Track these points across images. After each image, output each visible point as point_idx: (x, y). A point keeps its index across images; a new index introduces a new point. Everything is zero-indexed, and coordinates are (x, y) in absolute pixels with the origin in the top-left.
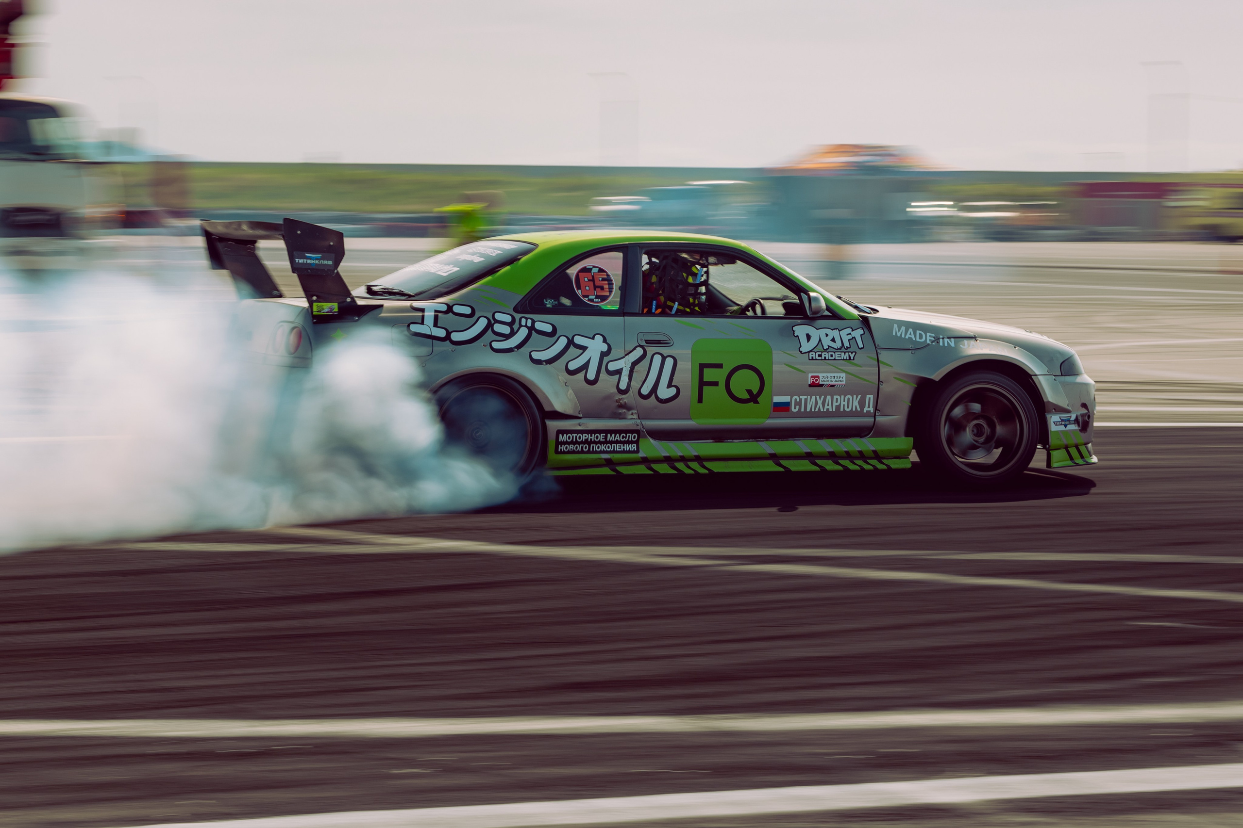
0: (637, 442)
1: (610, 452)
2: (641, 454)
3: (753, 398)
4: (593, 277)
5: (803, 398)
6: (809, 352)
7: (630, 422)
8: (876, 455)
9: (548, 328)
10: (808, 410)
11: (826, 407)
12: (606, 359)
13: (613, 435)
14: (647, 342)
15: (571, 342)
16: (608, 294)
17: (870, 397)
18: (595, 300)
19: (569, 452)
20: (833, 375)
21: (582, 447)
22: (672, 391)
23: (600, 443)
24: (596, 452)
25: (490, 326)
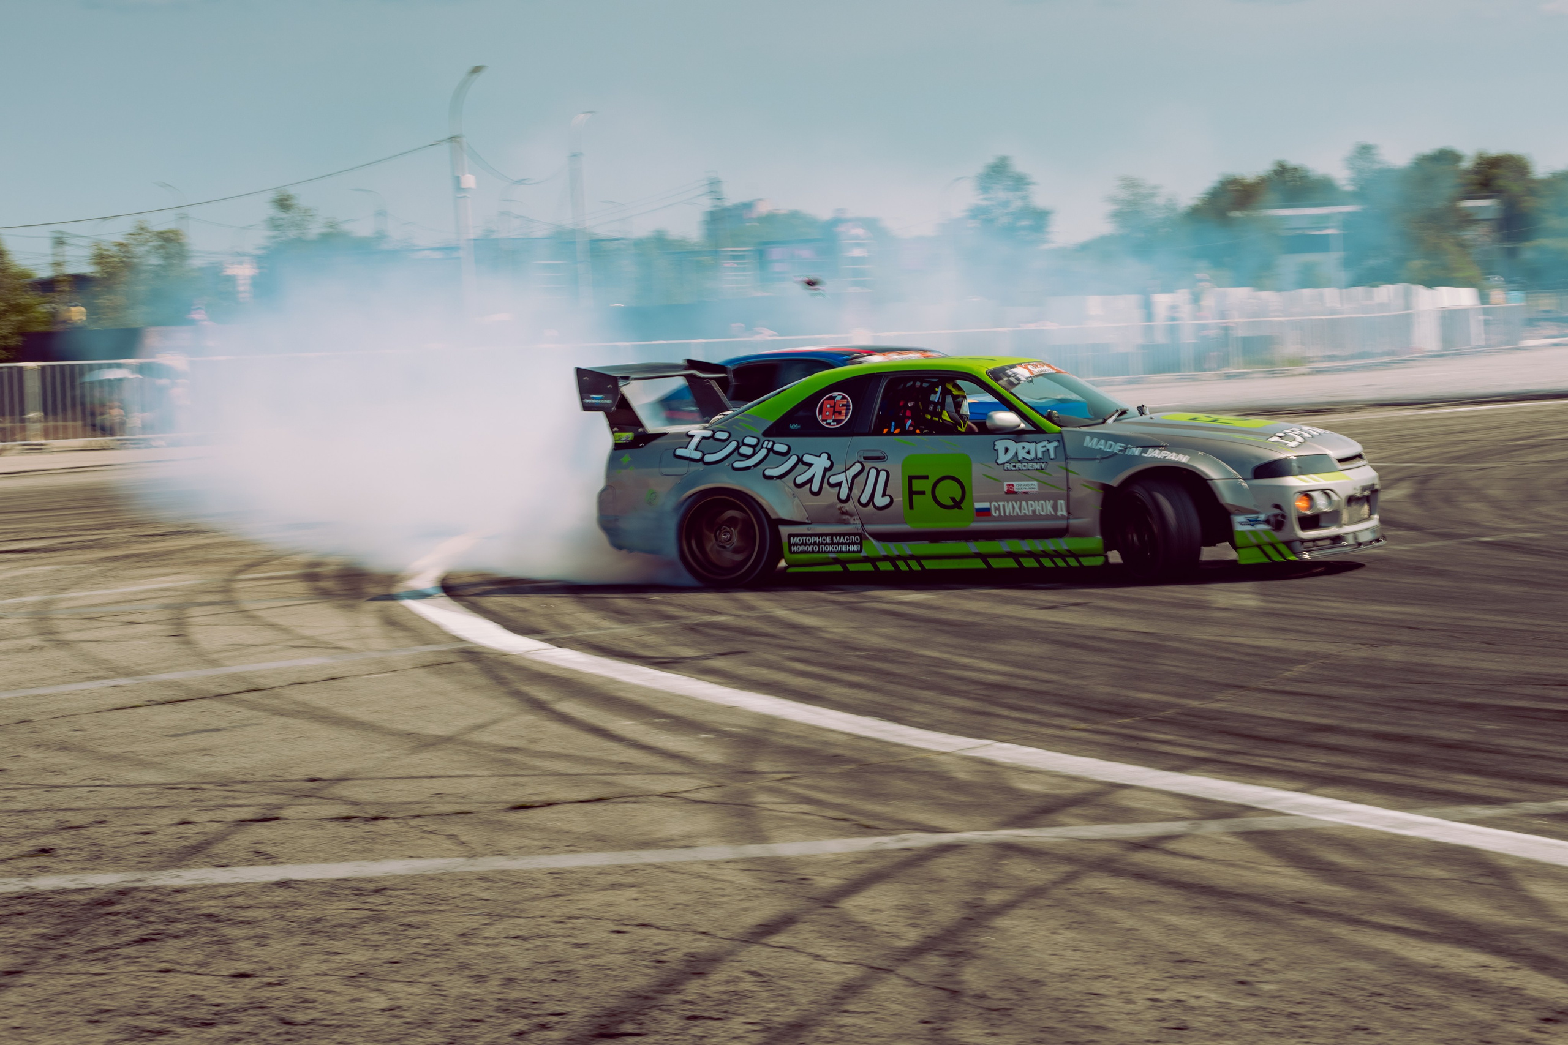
0: (861, 544)
1: (837, 552)
2: (863, 554)
3: (957, 504)
4: (835, 403)
5: (1001, 504)
6: (1004, 464)
7: (854, 526)
8: (1071, 554)
9: (782, 448)
10: (1007, 514)
11: (1023, 511)
12: (828, 474)
13: (838, 538)
14: (866, 458)
15: (800, 460)
16: (843, 418)
17: (1062, 503)
18: (832, 424)
19: (801, 552)
20: (1026, 483)
21: (813, 548)
22: (887, 500)
23: (827, 544)
24: (825, 552)
25: (738, 448)
